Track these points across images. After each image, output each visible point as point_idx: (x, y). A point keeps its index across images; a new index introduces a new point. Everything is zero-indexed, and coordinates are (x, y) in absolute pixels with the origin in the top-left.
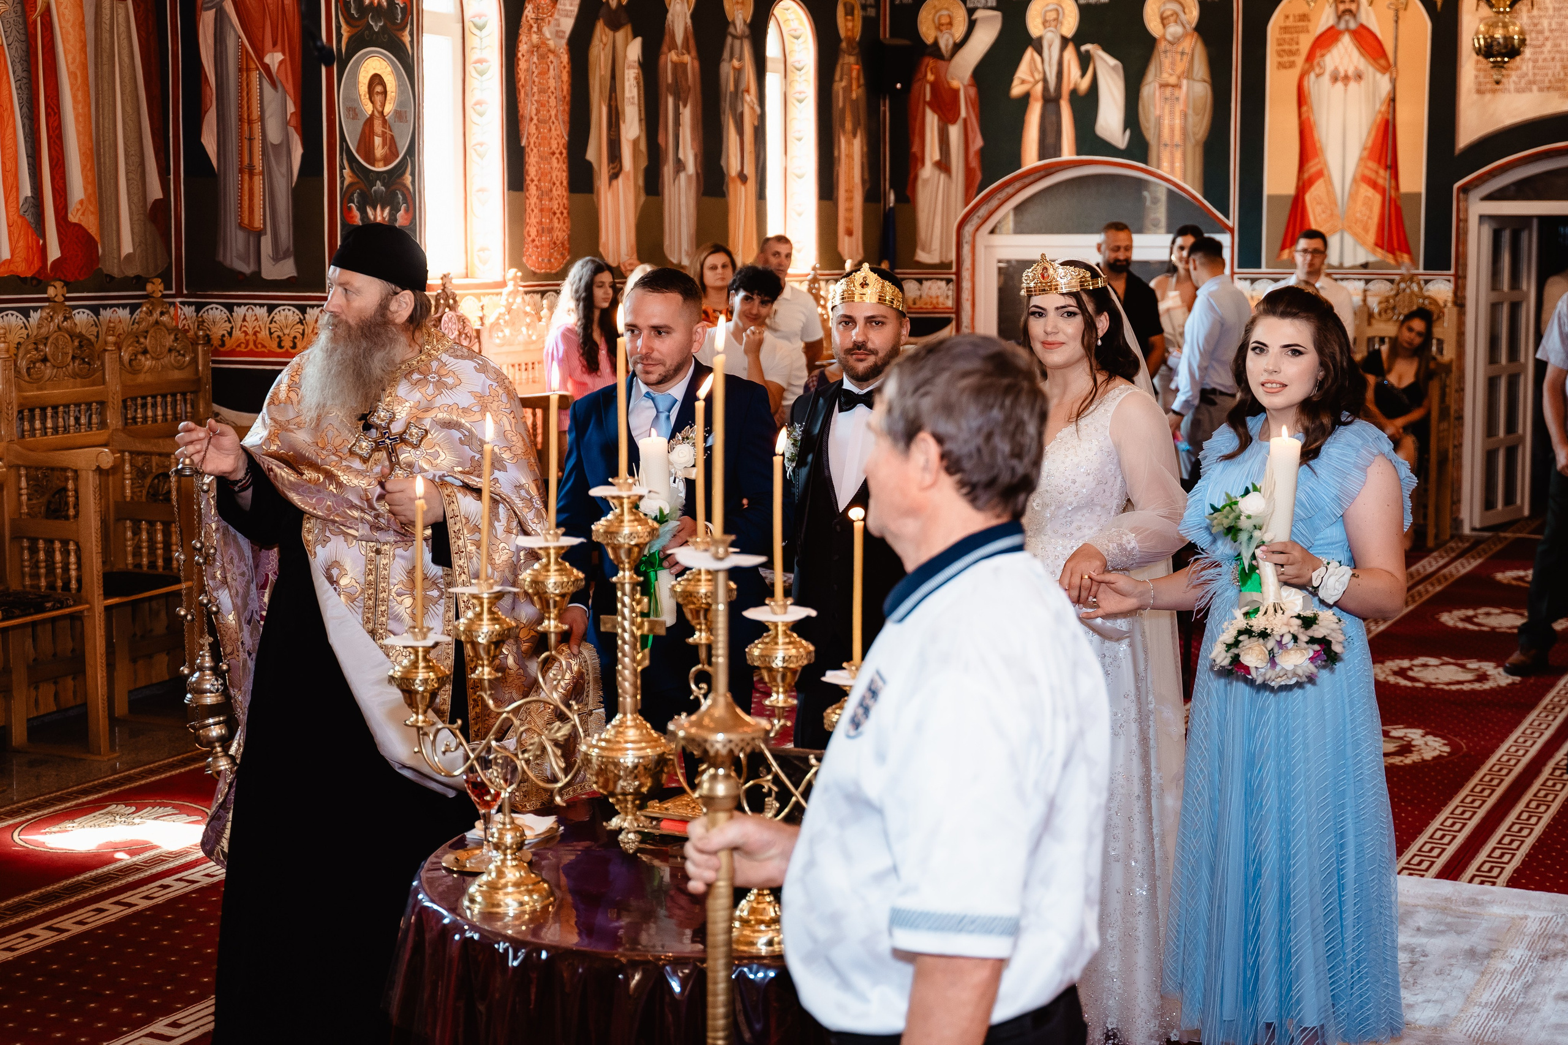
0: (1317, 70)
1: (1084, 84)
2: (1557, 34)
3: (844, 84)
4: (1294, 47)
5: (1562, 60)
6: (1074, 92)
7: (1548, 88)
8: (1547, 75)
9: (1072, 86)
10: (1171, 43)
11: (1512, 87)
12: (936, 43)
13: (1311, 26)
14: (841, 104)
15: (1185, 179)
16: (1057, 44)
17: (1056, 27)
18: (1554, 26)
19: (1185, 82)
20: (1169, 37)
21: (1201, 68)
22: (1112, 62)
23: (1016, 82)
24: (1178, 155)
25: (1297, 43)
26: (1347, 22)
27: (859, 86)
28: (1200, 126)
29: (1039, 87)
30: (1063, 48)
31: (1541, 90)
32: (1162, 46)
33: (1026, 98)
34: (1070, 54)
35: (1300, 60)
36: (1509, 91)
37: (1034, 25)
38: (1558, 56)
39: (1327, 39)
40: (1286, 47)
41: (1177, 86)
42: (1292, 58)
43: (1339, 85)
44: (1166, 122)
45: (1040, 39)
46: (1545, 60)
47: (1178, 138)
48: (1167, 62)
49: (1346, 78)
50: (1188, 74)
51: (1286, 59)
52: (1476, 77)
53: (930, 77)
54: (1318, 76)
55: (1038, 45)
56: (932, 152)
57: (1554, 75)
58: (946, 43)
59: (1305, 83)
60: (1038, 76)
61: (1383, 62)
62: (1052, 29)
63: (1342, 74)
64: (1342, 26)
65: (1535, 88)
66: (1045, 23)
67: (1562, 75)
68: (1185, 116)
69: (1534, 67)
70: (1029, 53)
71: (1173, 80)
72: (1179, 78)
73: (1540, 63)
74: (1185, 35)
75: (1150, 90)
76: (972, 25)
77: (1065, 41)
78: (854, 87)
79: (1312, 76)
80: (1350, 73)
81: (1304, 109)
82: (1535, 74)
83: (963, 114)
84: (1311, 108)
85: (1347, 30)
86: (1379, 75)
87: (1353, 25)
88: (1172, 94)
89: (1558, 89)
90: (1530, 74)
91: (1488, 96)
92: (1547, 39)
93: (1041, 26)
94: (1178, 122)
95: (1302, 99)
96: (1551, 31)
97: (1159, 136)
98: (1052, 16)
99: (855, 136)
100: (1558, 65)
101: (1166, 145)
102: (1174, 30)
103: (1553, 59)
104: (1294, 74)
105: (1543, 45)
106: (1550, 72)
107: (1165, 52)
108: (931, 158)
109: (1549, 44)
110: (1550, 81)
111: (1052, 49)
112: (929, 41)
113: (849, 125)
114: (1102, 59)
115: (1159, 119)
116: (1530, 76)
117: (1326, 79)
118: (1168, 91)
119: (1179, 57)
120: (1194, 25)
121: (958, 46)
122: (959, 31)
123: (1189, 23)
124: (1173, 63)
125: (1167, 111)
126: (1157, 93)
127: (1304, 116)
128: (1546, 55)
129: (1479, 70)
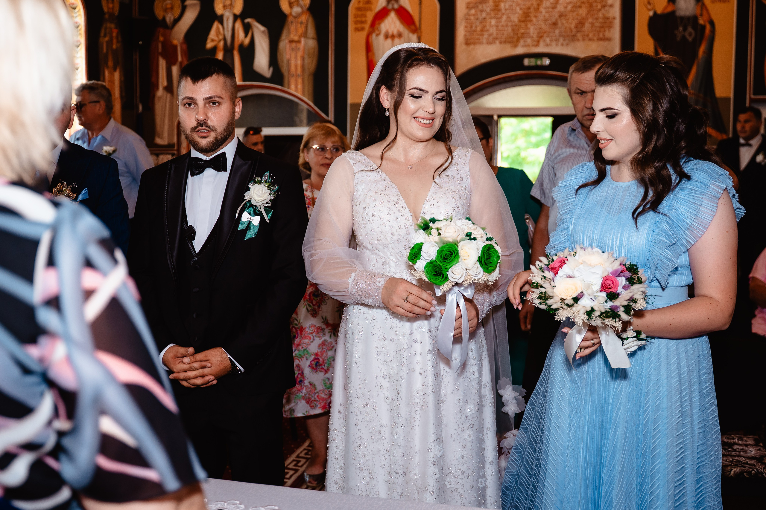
0: (377, 32)
1: (247, 41)
2: (509, 11)
3: (107, 39)
4: (363, 19)
5: (512, 26)
6: (241, 46)
7: (505, 42)
8: (503, 34)
9: (240, 42)
10: (295, 17)
11: (485, 41)
12: (164, 19)
13: (373, 7)
14: (105, 50)
15: (303, 94)
16: (231, 19)
17: (230, 8)
18: (507, 7)
19: (303, 40)
20: (294, 14)
21: (311, 32)
22: (262, 28)
23: (209, 41)
24: (300, 81)
25: (365, 16)
26: (393, 5)
27: (118, 42)
28: (311, 64)
29: (222, 44)
30: (235, 21)
31: (501, 43)
32: (290, 19)
33: (214, 49)
34: (238, 25)
35: (367, 26)
36: (483, 43)
37: (219, 9)
38: (509, 24)
39: (382, 14)
40: (359, 19)
41: (299, 42)
42: (363, 25)
43: (389, 41)
44: (293, 62)
45: (222, 16)
46: (502, 26)
47: (299, 71)
48: (293, 28)
49: (393, 37)
50: (305, 35)
51: (359, 26)
52: (465, 35)
53: (161, 39)
54: (378, 35)
55: (220, 19)
56: (163, 81)
57: (507, 34)
58: (169, 18)
59: (370, 39)
60: (221, 37)
61: (413, 27)
62: (228, 10)
63: (390, 33)
64: (390, 7)
65: (497, 42)
66: (225, 7)
67: (512, 35)
68: (303, 58)
69: (497, 30)
70: (216, 25)
71: (296, 38)
72: (300, 37)
73: (500, 28)
74: (303, 13)
75: (284, 44)
76: (184, 9)
77: (236, 17)
78: (115, 41)
79: (374, 35)
80: (395, 32)
81: (370, 54)
82: (497, 34)
83: (180, 59)
84: (373, 54)
85: (393, 9)
86: (411, 35)
87: (396, 6)
88: (296, 46)
89: (510, 42)
90: (495, 33)
91: (472, 47)
92: (503, 14)
93: (222, 9)
94: (299, 62)
95: (369, 48)
96: (506, 9)
97: (289, 70)
98: (228, 3)
99: (115, 70)
100: (510, 29)
101: (293, 75)
102: (297, 10)
103: (507, 25)
104: (363, 35)
105: (501, 18)
106: (505, 33)
107: (292, 22)
108: (163, 84)
109: (504, 18)
110: (506, 38)
111: (229, 22)
112: (160, 18)
113: (110, 63)
114: (257, 27)
115: (289, 61)
116: (495, 35)
117: (382, 37)
118: (294, 45)
119: (299, 25)
120: (307, 6)
121: (177, 20)
122: (177, 12)
123: (305, 6)
124: (296, 29)
125: (293, 56)
126: (288, 46)
127: (370, 58)
128: (502, 23)
129: (466, 31)
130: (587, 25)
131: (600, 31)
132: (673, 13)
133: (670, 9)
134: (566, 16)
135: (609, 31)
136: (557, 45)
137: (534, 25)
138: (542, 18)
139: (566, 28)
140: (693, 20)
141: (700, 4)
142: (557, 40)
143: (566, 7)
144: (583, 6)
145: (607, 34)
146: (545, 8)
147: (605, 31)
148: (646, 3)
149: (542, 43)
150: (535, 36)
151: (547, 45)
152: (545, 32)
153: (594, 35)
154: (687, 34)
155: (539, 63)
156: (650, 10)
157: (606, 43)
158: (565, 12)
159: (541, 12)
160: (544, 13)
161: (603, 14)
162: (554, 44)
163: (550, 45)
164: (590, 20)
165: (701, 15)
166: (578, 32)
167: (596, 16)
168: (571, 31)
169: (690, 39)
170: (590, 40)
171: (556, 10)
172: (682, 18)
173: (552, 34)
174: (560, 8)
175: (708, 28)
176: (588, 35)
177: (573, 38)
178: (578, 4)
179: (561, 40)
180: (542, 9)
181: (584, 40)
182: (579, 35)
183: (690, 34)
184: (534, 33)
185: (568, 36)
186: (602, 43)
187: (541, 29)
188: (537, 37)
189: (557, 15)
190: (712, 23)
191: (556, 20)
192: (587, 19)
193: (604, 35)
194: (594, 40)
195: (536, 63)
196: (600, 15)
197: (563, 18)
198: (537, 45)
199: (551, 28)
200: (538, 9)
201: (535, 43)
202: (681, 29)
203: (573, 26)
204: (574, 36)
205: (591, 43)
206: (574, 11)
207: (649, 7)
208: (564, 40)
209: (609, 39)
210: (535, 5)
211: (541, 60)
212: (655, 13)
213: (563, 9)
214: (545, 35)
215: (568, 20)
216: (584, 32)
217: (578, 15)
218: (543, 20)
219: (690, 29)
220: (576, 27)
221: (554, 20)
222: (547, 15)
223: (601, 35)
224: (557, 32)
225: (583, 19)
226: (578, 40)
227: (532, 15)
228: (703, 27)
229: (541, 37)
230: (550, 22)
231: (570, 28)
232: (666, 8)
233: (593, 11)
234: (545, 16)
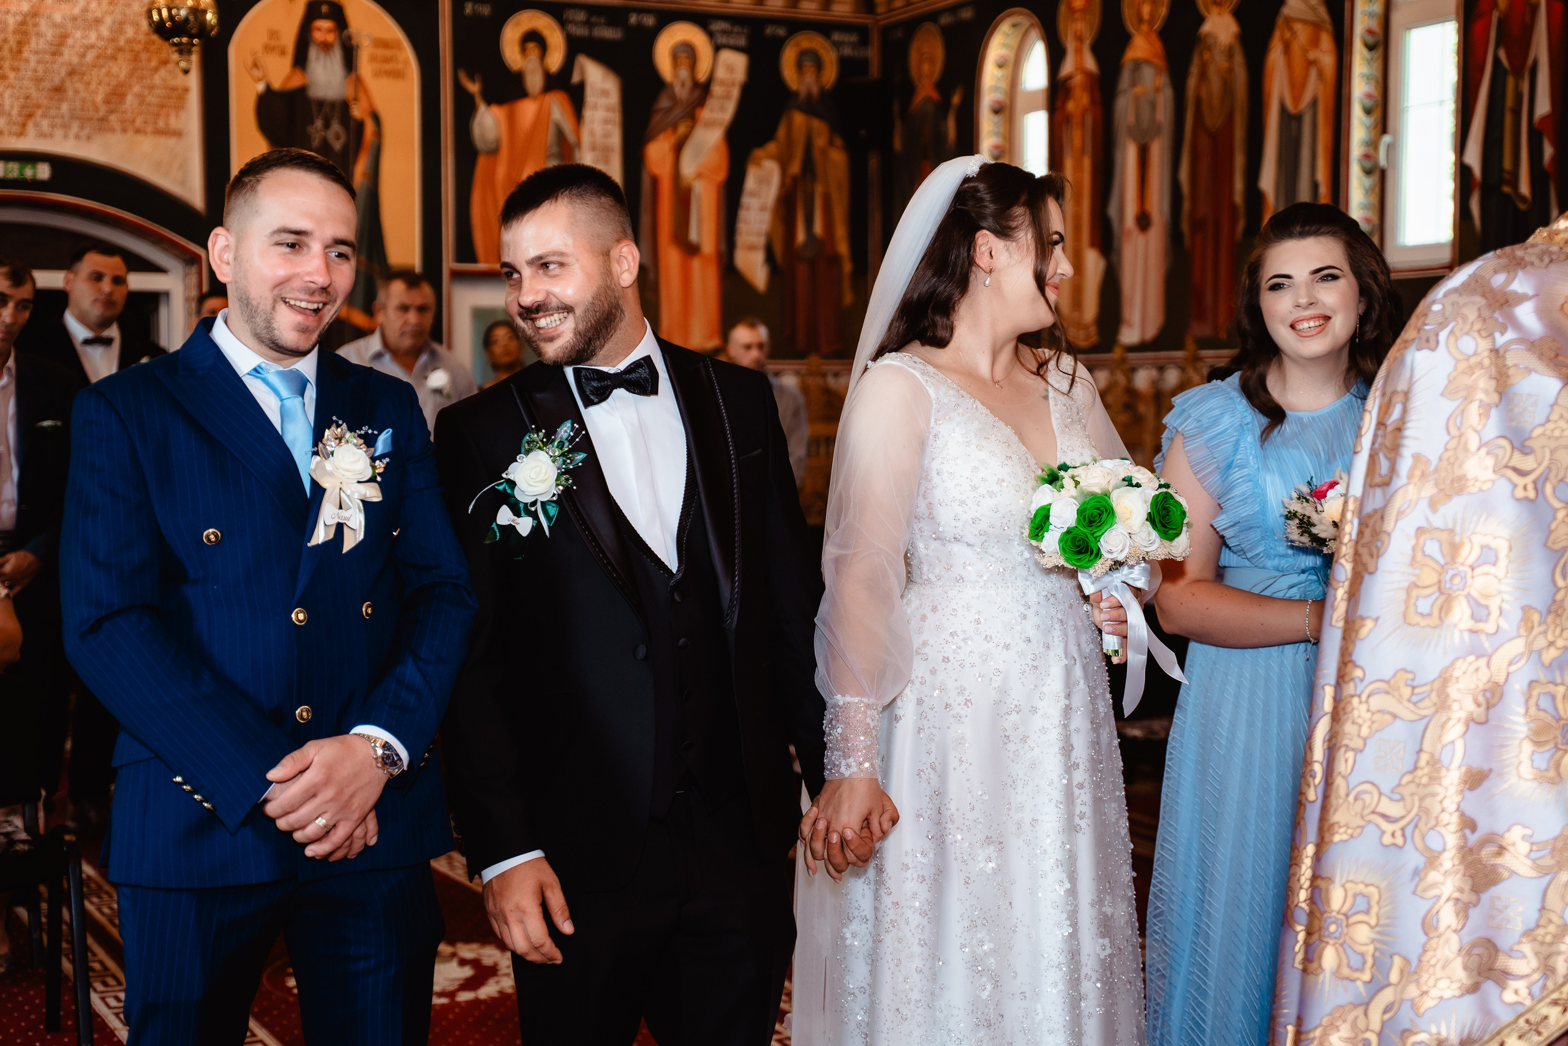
130: (129, 98)
131: (158, 115)
132: (302, 91)
133: (296, 82)
134: (84, 74)
135: (177, 116)
136: (66, 136)
137: (13, 87)
138: (29, 73)
139: (84, 101)
140: (342, 108)
141: (353, 76)
142: (66, 127)
143: (83, 56)
144: (120, 56)
145: (173, 123)
146: (37, 53)
147: (168, 115)
148: (250, 63)
149: (31, 129)
150: (15, 112)
151: (42, 135)
152: (38, 106)
153: (145, 122)
154: (330, 135)
155: (29, 173)
156: (260, 80)
157: (172, 142)
158: (82, 65)
159: (27, 61)
160: (33, 64)
161: (164, 80)
162: (59, 133)
163: (51, 136)
164: (136, 89)
165: (356, 99)
166: (112, 112)
167: (149, 81)
168: (97, 109)
169: (337, 145)
170: (138, 131)
171: (60, 60)
172: (321, 103)
173: (53, 112)
174: (69, 55)
175: (369, 128)
176: (133, 121)
177: (102, 125)
178: (109, 51)
179: (75, 127)
180: (26, 54)
181: (124, 130)
182: (113, 118)
183: (338, 138)
184: (12, 107)
185: (90, 119)
186: (162, 140)
187: (27, 97)
188: (20, 115)
189: (63, 72)
190: (376, 118)
191: (63, 82)
192: (131, 87)
193: (167, 124)
194: (146, 133)
195: (21, 172)
196: (157, 79)
197: (76, 78)
198: (21, 134)
199: (51, 99)
200: (20, 52)
201: (16, 129)
202: (319, 123)
203: (99, 98)
204: (103, 120)
205: (139, 138)
206: (102, 66)
207: (258, 73)
208: (82, 128)
209: (178, 134)
210: (12, 43)
211: (34, 168)
212: (269, 89)
213: (75, 60)
214: (39, 112)
215: (88, 84)
216: (124, 112)
217: (108, 74)
218: (32, 80)
219: (336, 127)
220: (107, 102)
221: (57, 81)
222: (41, 68)
223: (161, 124)
224: (65, 107)
225: (121, 85)
226: (113, 130)
227: (7, 64)
228: (360, 125)
229: (30, 116)
230: (47, 84)
231: (94, 103)
232: (288, 78)
233: (143, 70)
234: (35, 71)
